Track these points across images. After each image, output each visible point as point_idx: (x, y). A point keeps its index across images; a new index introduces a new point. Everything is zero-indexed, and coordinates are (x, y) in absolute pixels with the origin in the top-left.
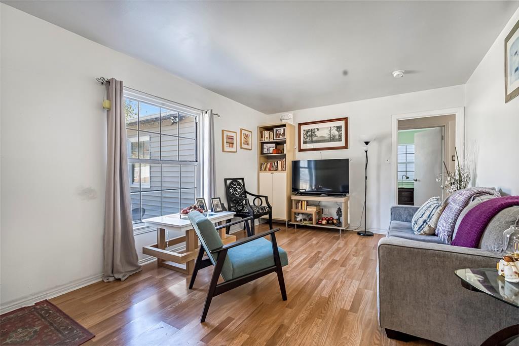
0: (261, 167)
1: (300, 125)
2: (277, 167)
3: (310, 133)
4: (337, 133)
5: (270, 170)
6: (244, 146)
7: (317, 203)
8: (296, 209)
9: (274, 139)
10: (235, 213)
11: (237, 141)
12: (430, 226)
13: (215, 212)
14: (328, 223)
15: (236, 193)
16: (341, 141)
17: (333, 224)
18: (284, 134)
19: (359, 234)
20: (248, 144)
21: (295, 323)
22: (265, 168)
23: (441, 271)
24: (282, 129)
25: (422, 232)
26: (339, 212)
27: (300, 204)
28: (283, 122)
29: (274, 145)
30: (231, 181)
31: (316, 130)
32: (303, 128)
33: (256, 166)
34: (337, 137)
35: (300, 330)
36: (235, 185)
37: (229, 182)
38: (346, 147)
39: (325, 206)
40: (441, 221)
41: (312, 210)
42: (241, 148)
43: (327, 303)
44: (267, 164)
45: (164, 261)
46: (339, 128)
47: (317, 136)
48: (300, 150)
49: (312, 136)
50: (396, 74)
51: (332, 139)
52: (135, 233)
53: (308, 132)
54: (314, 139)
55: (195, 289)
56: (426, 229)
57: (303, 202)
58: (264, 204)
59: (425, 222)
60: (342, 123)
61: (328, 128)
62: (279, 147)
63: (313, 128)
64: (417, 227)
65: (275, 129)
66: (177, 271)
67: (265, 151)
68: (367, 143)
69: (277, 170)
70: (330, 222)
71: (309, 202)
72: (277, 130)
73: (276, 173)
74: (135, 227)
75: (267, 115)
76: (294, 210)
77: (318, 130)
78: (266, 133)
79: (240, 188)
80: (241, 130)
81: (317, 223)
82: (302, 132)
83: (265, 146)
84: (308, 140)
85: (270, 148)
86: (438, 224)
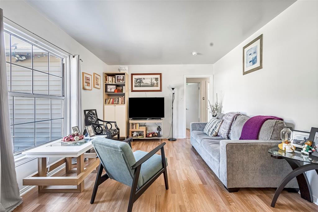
0: (106, 101)
1: (132, 75)
2: (118, 102)
3: (139, 81)
4: (155, 82)
5: (113, 103)
6: (96, 86)
7: (143, 124)
8: (132, 129)
9: (115, 83)
10: (106, 136)
11: (91, 82)
12: (216, 132)
13: (91, 137)
14: (153, 136)
15: (93, 121)
16: (158, 87)
17: (155, 136)
18: (123, 80)
19: (169, 140)
20: (98, 85)
21: (186, 202)
22: (109, 102)
23: (254, 153)
24: (122, 76)
25: (213, 135)
26: (159, 129)
27: (135, 126)
28: (122, 72)
29: (115, 87)
30: (88, 112)
31: (143, 79)
32: (134, 77)
33: (102, 101)
34: (156, 84)
35: (192, 205)
36: (91, 115)
37: (87, 112)
38: (160, 91)
39: (148, 126)
40: (221, 129)
41: (143, 129)
42: (94, 87)
43: (190, 184)
44: (110, 100)
45: (46, 187)
46: (157, 79)
47: (143, 83)
48: (133, 91)
49: (140, 82)
50: (194, 53)
51: (152, 85)
52: (16, 164)
53: (137, 79)
54: (142, 84)
55: (97, 203)
56: (214, 133)
57: (137, 124)
58: (114, 128)
59: (213, 130)
60: (158, 76)
61: (150, 78)
62: (119, 88)
63: (141, 78)
64: (210, 133)
65: (116, 76)
66: (66, 193)
67: (109, 90)
68: (173, 89)
69: (118, 104)
70: (154, 135)
71: (140, 124)
72: (117, 77)
73: (117, 106)
74: (16, 158)
75: (108, 66)
76: (131, 130)
77: (144, 79)
78: (110, 78)
79: (94, 117)
80: (94, 74)
81: (146, 137)
82: (134, 79)
83: (108, 87)
84: (137, 85)
85: (111, 89)
86: (220, 130)
